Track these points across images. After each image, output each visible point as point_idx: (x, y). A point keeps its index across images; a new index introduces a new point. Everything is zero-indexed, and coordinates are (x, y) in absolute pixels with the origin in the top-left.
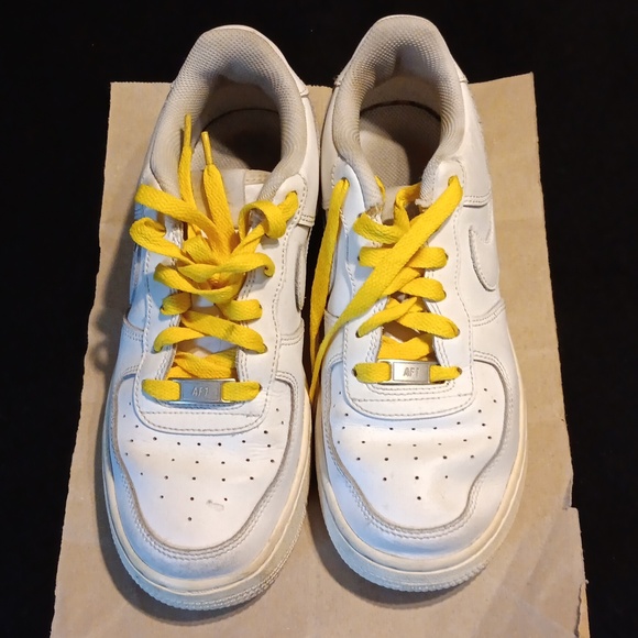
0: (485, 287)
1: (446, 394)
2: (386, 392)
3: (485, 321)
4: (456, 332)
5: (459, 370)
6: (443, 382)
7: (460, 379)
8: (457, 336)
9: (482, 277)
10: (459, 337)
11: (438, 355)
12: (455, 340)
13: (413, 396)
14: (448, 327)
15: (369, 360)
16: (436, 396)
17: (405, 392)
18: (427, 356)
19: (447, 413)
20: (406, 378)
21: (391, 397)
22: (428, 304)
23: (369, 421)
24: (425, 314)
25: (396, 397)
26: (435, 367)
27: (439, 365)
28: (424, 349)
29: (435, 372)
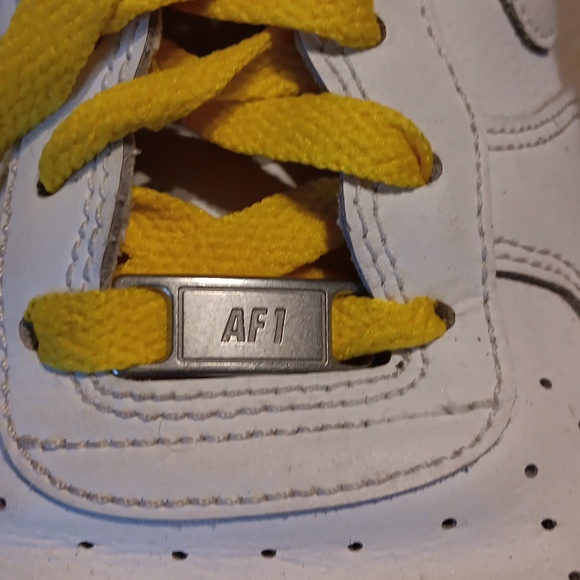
0: (520, 31)
1: (397, 405)
2: (149, 407)
3: (531, 136)
4: (429, 169)
5: (444, 313)
6: (381, 358)
7: (448, 346)
8: (430, 180)
9: (523, 18)
10: (438, 185)
11: (361, 254)
12: (424, 196)
13: (264, 421)
14: (392, 143)
15: (79, 282)
16: (355, 414)
17: (230, 405)
18: (320, 263)
19: (402, 484)
20: (233, 347)
21: (170, 429)
22: (317, 60)
23: (90, 529)
24: (310, 101)
25: (191, 427)
26: (351, 303)
27: (363, 292)
28: (307, 237)
29: (353, 323)
